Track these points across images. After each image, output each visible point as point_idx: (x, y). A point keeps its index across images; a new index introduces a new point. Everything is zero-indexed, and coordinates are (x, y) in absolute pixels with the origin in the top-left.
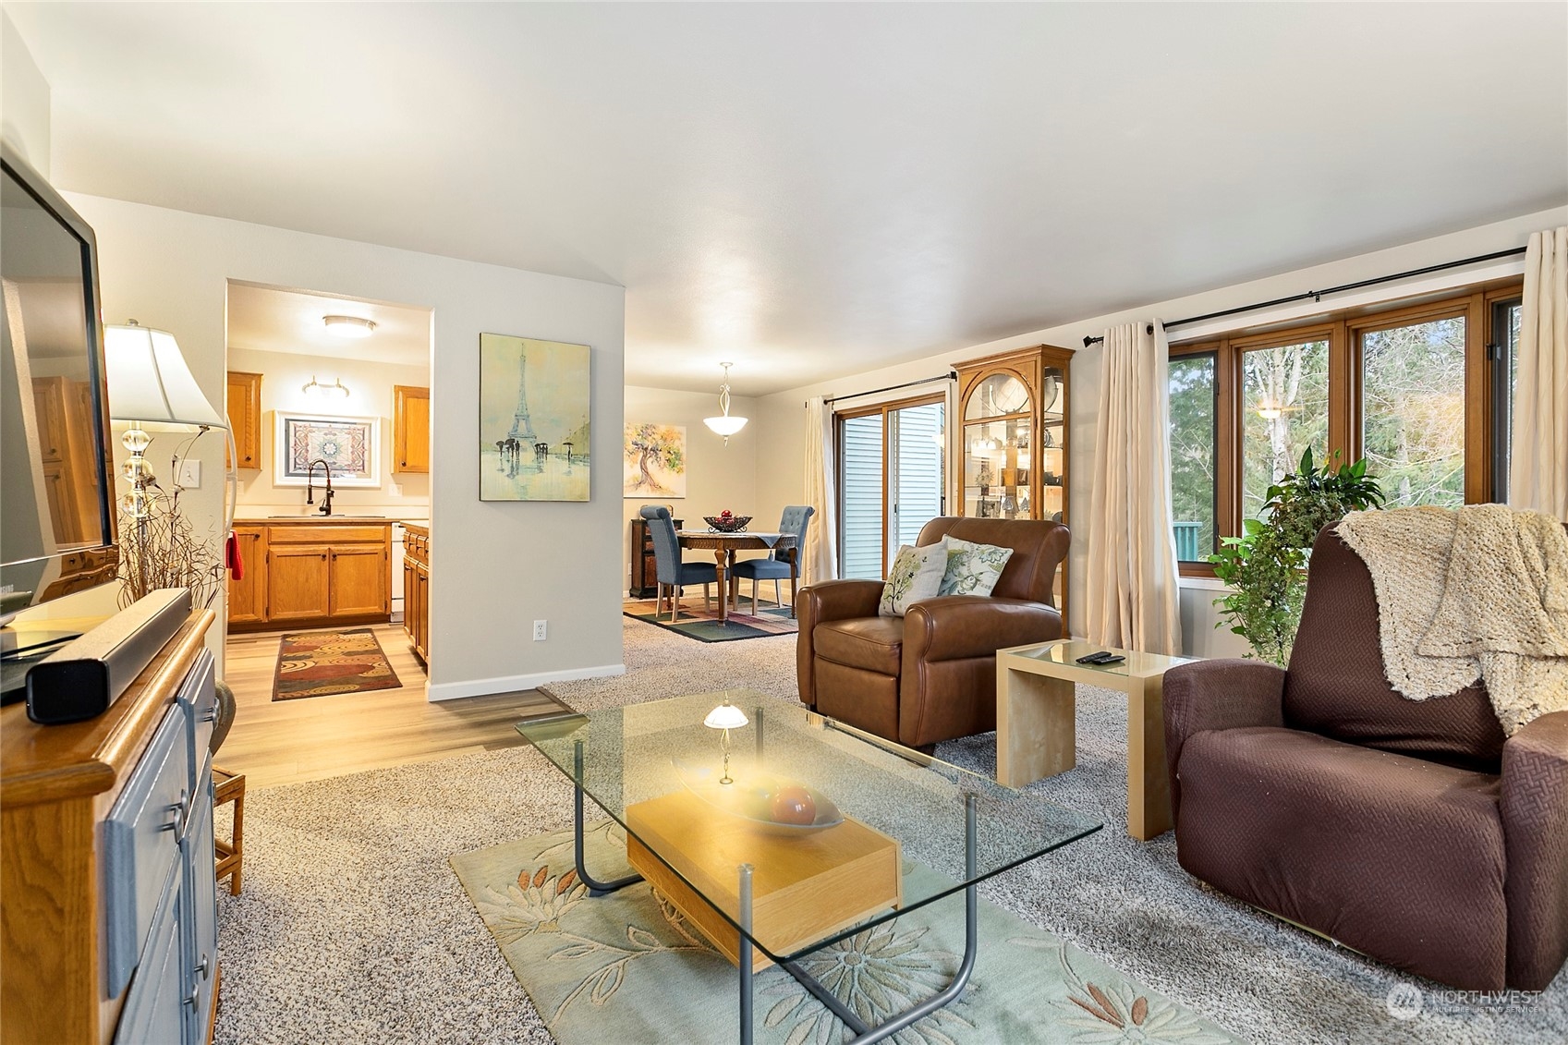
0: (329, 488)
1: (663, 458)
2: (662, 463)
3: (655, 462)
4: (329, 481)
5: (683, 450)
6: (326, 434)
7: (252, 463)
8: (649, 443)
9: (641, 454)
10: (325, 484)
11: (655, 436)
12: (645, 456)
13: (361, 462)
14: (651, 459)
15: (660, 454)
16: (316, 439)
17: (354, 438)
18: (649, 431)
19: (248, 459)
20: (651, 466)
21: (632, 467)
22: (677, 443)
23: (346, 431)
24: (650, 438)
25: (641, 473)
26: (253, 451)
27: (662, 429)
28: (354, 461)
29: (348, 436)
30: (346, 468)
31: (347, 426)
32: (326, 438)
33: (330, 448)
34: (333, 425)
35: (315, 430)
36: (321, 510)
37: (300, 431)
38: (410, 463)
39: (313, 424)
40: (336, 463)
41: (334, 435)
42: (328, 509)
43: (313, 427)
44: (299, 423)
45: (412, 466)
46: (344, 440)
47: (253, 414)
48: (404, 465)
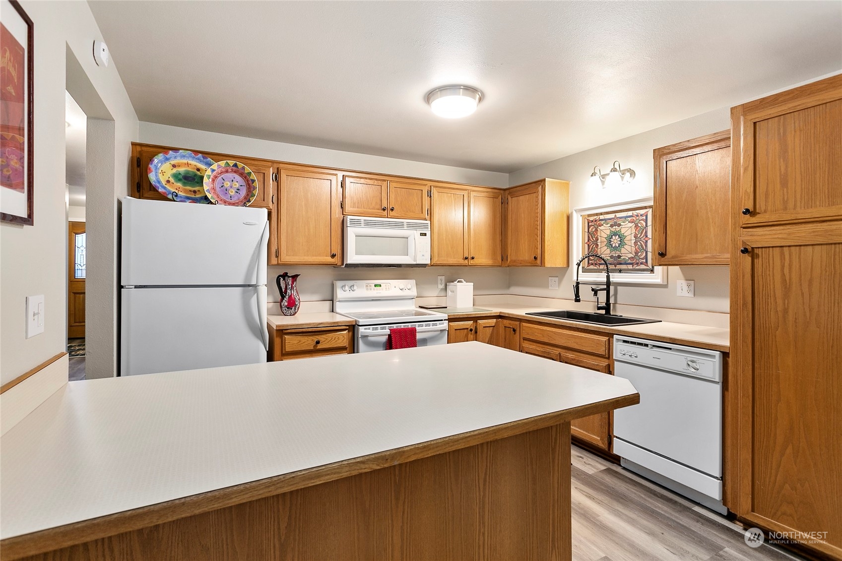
0: (608, 283)
4: (608, 277)
6: (612, 226)
7: (539, 261)
10: (605, 280)
13: (644, 254)
16: (604, 231)
17: (636, 226)
19: (535, 258)
23: (629, 219)
26: (539, 251)
28: (636, 253)
29: (630, 225)
30: (629, 261)
31: (630, 213)
32: (613, 229)
33: (615, 241)
34: (619, 215)
35: (602, 222)
36: (599, 308)
37: (593, 224)
38: (671, 251)
39: (602, 217)
40: (619, 257)
41: (619, 225)
42: (607, 308)
43: (602, 220)
44: (591, 219)
45: (673, 257)
46: (627, 230)
47: (539, 216)
48: (662, 255)
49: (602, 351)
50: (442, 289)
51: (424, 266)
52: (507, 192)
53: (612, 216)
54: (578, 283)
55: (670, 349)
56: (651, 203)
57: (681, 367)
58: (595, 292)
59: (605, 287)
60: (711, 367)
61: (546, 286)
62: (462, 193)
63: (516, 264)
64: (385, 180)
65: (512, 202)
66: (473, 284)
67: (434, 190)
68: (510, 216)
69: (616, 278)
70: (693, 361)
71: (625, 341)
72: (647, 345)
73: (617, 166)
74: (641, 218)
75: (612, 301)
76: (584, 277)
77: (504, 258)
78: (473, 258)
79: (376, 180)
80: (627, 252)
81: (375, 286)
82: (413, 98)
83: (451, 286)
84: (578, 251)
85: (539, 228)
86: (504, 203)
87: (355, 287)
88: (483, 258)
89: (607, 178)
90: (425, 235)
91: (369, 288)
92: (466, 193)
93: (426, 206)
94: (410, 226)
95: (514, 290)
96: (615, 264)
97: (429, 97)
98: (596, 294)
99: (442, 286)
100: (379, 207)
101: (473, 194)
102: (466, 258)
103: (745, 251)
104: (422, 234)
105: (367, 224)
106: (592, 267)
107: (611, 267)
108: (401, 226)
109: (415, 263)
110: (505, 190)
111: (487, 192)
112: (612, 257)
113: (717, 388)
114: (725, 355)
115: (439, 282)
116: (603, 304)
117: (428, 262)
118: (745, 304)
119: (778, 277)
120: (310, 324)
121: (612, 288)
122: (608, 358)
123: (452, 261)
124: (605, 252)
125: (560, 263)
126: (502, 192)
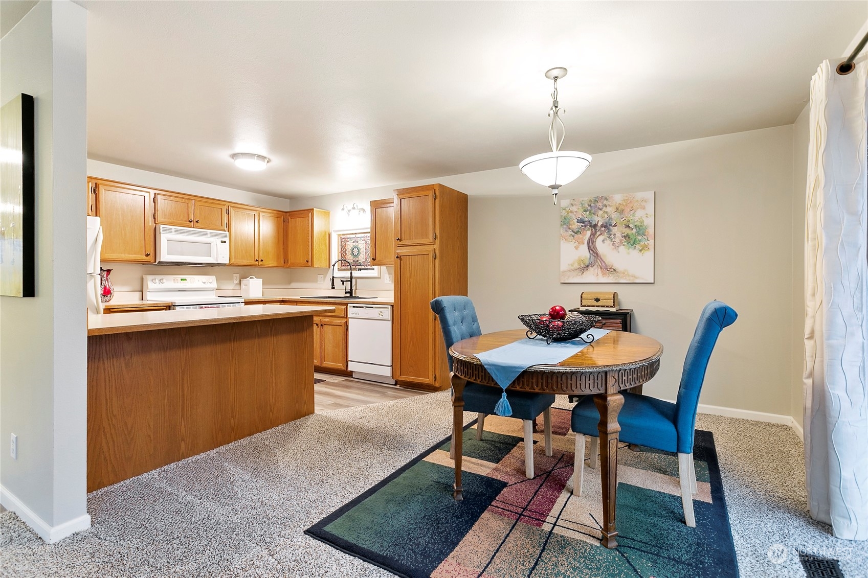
0: (351, 278)
1: (618, 235)
2: (617, 240)
3: (608, 242)
4: (351, 273)
5: (649, 222)
6: (354, 242)
7: (310, 263)
8: (599, 219)
9: (589, 233)
10: (350, 275)
11: (608, 209)
12: (593, 234)
14: (601, 238)
15: (614, 230)
16: (350, 245)
17: (366, 243)
18: (600, 205)
19: (307, 261)
20: (602, 245)
21: (576, 248)
22: (639, 214)
23: (363, 238)
24: (600, 212)
25: (588, 255)
26: (310, 257)
27: (618, 198)
28: (366, 259)
29: (363, 242)
30: (363, 264)
31: (363, 235)
32: (354, 244)
33: (356, 251)
34: (357, 236)
35: (349, 239)
36: (346, 293)
37: (343, 241)
38: (378, 258)
39: (348, 236)
40: (358, 261)
41: (358, 242)
42: (351, 292)
43: (348, 238)
44: (343, 237)
45: (379, 261)
46: (362, 245)
47: (310, 233)
48: (374, 259)
49: (343, 314)
50: (237, 284)
51: (224, 265)
52: (288, 214)
53: (354, 236)
54: (333, 277)
55: (373, 307)
56: (369, 230)
57: (377, 316)
58: (343, 282)
59: (350, 279)
60: (387, 313)
61: (315, 281)
62: (253, 213)
63: (293, 266)
64: (191, 200)
65: (292, 222)
66: (262, 280)
67: (232, 210)
68: (290, 232)
69: (356, 274)
70: (381, 312)
71: (354, 307)
72: (363, 307)
73: (355, 206)
74: (368, 238)
75: (354, 288)
76: (337, 274)
77: (286, 261)
78: (262, 261)
79: (184, 198)
80: (362, 258)
81: (182, 280)
82: (222, 156)
83: (244, 281)
84: (335, 257)
85: (310, 240)
86: (286, 222)
87: (164, 280)
88: (271, 262)
89: (351, 211)
90: (225, 242)
91: (176, 281)
92: (256, 213)
93: (225, 221)
94: (212, 235)
95: (294, 285)
96: (357, 265)
97: (234, 156)
98: (343, 283)
99: (237, 281)
100: (186, 219)
101: (261, 214)
102: (257, 261)
103: (397, 257)
104: (222, 242)
105: (177, 231)
106: (343, 268)
107: (353, 267)
108: (205, 234)
109: (217, 262)
110: (286, 212)
111: (273, 213)
112: (354, 261)
113: (390, 323)
114: (392, 306)
115: (235, 278)
116: (348, 289)
117: (227, 262)
118: (398, 281)
119: (408, 269)
120: (134, 305)
121: (354, 281)
122: (346, 318)
123: (245, 262)
124: (350, 258)
125: (324, 265)
126: (284, 213)
